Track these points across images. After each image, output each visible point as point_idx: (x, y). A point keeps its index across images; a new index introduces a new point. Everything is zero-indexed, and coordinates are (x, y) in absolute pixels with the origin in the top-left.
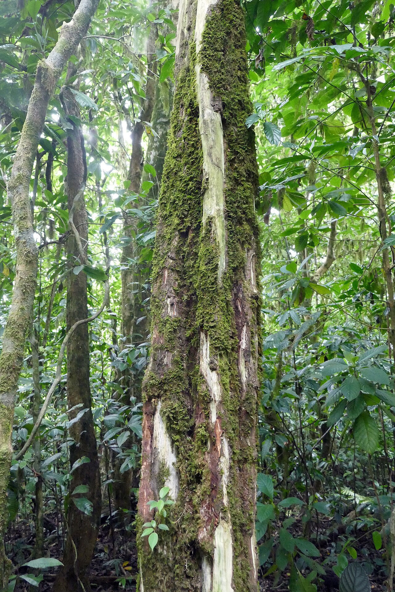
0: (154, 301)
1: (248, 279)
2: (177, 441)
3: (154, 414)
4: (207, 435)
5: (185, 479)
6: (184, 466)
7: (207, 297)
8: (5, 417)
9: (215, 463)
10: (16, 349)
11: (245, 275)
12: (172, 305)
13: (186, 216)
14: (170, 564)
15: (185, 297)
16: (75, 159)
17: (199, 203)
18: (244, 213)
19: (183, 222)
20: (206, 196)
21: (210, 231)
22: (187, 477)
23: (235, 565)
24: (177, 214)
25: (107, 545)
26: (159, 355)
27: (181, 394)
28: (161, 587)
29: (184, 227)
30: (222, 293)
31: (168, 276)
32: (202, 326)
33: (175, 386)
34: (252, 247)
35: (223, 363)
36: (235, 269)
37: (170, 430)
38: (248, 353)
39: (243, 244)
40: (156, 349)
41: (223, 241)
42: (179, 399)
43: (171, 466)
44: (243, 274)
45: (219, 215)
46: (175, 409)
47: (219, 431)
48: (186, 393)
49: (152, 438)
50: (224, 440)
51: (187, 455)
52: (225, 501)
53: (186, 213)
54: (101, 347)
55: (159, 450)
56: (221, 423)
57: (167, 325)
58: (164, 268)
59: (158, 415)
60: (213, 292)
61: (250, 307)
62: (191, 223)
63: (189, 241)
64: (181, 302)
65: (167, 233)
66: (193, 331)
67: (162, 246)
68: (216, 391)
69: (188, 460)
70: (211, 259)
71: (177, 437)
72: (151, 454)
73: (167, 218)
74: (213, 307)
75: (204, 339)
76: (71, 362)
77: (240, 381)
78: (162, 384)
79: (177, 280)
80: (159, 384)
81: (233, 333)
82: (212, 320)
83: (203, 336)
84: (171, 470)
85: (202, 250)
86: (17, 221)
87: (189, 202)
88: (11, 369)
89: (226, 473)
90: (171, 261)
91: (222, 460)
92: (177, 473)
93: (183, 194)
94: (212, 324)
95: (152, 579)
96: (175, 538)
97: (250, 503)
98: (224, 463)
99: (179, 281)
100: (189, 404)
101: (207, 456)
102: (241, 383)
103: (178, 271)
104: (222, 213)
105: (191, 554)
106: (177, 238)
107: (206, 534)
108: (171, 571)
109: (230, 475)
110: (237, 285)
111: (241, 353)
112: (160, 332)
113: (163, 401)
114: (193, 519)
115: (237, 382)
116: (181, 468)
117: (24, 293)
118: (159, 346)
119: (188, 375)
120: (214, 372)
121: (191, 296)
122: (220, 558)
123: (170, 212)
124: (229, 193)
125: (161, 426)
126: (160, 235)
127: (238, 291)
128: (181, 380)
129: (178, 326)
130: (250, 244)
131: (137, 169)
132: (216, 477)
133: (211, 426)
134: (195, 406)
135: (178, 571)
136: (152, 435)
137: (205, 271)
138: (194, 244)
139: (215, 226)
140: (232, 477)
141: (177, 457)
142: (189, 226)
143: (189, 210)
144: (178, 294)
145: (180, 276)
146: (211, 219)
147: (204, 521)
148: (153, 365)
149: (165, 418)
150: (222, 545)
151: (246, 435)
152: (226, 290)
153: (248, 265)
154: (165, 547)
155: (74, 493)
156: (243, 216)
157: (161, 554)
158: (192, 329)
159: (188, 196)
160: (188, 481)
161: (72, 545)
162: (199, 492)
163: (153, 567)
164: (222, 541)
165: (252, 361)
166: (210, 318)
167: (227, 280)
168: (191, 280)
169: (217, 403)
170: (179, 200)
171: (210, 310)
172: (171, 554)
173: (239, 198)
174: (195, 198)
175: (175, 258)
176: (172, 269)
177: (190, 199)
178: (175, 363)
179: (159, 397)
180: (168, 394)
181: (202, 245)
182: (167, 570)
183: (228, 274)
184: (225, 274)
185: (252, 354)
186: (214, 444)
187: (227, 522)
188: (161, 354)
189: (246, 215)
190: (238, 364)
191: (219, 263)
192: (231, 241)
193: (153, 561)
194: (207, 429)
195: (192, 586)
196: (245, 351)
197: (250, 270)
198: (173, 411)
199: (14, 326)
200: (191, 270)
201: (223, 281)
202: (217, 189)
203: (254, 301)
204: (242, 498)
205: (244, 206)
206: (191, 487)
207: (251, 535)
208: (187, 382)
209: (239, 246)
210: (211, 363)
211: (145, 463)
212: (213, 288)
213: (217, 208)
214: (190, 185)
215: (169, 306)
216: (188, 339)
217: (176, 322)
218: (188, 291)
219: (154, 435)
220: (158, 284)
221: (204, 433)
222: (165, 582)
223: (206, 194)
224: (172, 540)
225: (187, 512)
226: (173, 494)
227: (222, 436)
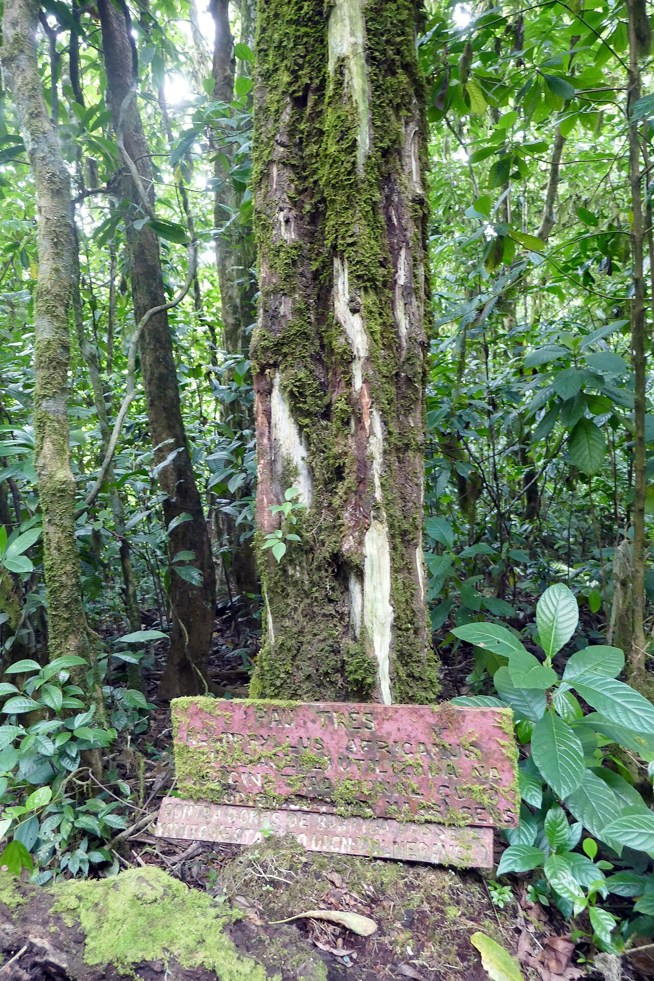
0: (259, 218)
1: (407, 171)
2: (307, 426)
3: (270, 392)
4: (350, 410)
5: (321, 478)
6: (318, 460)
7: (341, 198)
8: (56, 434)
9: (362, 446)
10: (57, 333)
11: (402, 166)
12: (287, 221)
13: (301, 67)
14: (306, 588)
15: (308, 207)
16: (115, 38)
17: (322, 41)
18: (398, 52)
19: (297, 78)
20: (332, 20)
21: (341, 84)
22: (323, 474)
23: (394, 580)
24: (286, 66)
25: (230, 640)
26: (272, 302)
27: (308, 359)
28: (296, 616)
29: (299, 87)
30: (365, 190)
31: (278, 175)
32: (334, 247)
33: (300, 348)
34: (413, 116)
35: (369, 300)
36: (385, 153)
37: (296, 411)
38: (409, 291)
39: (397, 108)
40: (267, 294)
41: (364, 101)
42: (305, 367)
43: (301, 463)
44: (398, 163)
45: (355, 54)
46: (300, 380)
47: (366, 400)
48: (317, 358)
49: (270, 427)
50: (375, 413)
51: (321, 446)
52: (378, 494)
53: (300, 61)
54: (195, 372)
55: (281, 442)
56: (369, 389)
57: (282, 254)
58: (272, 162)
59: (276, 393)
60: (351, 188)
61: (411, 217)
62: (311, 79)
63: (308, 111)
64: (302, 218)
65: (272, 102)
66: (323, 262)
67: (265, 125)
68: (360, 343)
69: (324, 452)
70: (345, 132)
71: (307, 421)
72: (271, 448)
73: (270, 76)
74: (351, 212)
75: (340, 268)
76: (149, 383)
77: (396, 333)
78: (279, 345)
79: (292, 181)
80: (275, 345)
81: (385, 259)
82: (350, 233)
83: (337, 262)
84: (299, 468)
85: (330, 118)
86: (25, 121)
87: (305, 40)
88: (54, 363)
89: (378, 461)
90: (282, 149)
91: (372, 440)
92: (309, 472)
93: (294, 26)
94: (350, 240)
95: (282, 605)
96: (311, 556)
97: (415, 504)
98: (376, 446)
99: (296, 183)
100: (322, 375)
101: (350, 441)
102: (399, 337)
103: (293, 166)
104: (360, 50)
105: (333, 571)
106: (288, 110)
107: (352, 543)
108: (307, 597)
109: (384, 463)
110: (390, 181)
111: (398, 292)
112: (271, 267)
113: (283, 371)
114: (335, 528)
115: (392, 335)
116: (314, 463)
117: (55, 244)
118: (271, 288)
119: (318, 333)
120: (357, 315)
121: (316, 204)
122: (372, 569)
123: (275, 64)
124: (372, 15)
125: (281, 408)
126: (260, 107)
127: (392, 190)
128: (308, 339)
129: (298, 256)
130: (409, 110)
131: (225, 70)
132: (364, 464)
133: (355, 395)
134: (330, 374)
135: (317, 594)
136: (269, 423)
137: (336, 154)
138: (318, 114)
139: (350, 72)
140: (387, 465)
141: (308, 450)
142: (307, 84)
143: (306, 56)
144: (296, 204)
145: (298, 173)
146: (343, 60)
147: (350, 527)
148: (265, 318)
149: (286, 395)
150: (374, 552)
151: (408, 411)
152: (371, 186)
153: (407, 147)
154: (298, 568)
155: (175, 560)
156: (397, 57)
157: (292, 576)
158: (320, 259)
159: (303, 29)
160: (325, 480)
161: (180, 626)
162: (341, 491)
163: (283, 591)
164: (375, 547)
165: (415, 303)
166: (347, 231)
167: (372, 168)
168: (315, 177)
169: (362, 360)
170: (289, 39)
171: (347, 217)
172: (306, 577)
173: (389, 25)
174: (315, 32)
175: (287, 143)
176: (283, 163)
177: (306, 34)
178: (298, 312)
179: (275, 365)
180: (289, 359)
181: (330, 110)
182: (302, 596)
183: (373, 159)
184: (369, 158)
185: (416, 293)
186: (359, 421)
187: (381, 522)
188: (275, 299)
189: (402, 56)
190: (393, 309)
191: (358, 138)
192: (378, 103)
193: (283, 583)
194: (349, 401)
195: (337, 612)
196: (404, 287)
197: (409, 157)
198: (297, 384)
199: (48, 297)
200: (314, 161)
201: (366, 171)
202: (351, 6)
203: (418, 207)
204: (403, 498)
205: (398, 39)
206: (330, 487)
207: (416, 545)
208: (317, 342)
209: (390, 112)
210: (351, 301)
211: (262, 462)
212: (350, 179)
213: (353, 40)
214: (306, 7)
215: (283, 224)
216: (316, 275)
217: (296, 249)
218: (312, 198)
219: (273, 422)
220: (263, 190)
221: (345, 407)
222: (300, 611)
223: (332, 16)
224: (307, 558)
225: (326, 519)
226: (305, 501)
227: (371, 408)
